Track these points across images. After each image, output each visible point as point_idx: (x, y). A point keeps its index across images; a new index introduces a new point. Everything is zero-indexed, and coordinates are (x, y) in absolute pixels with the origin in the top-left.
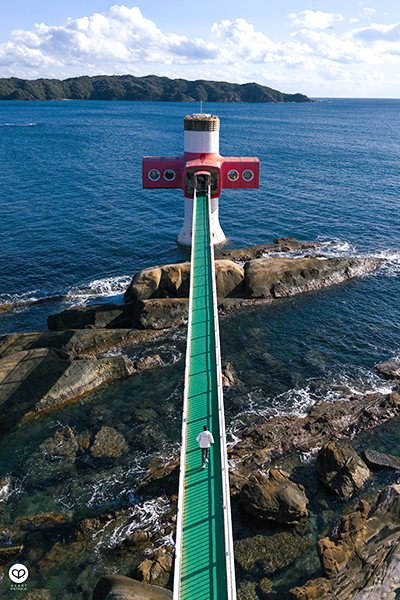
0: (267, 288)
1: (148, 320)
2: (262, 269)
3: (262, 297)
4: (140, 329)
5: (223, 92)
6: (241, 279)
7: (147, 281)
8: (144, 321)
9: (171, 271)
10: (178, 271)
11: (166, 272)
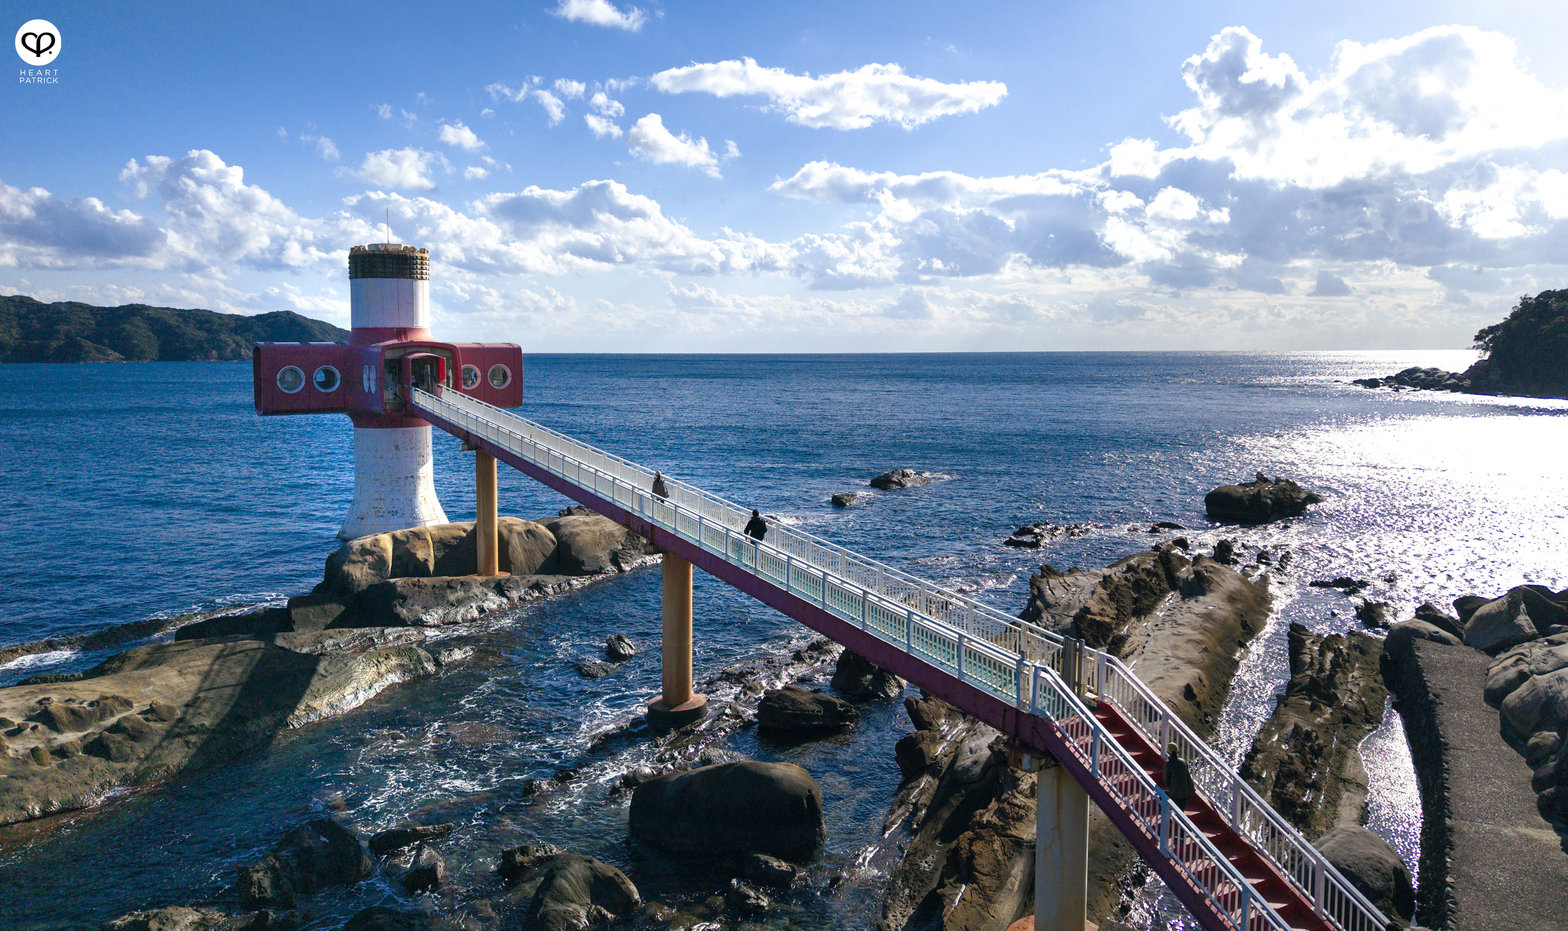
0: (605, 556)
1: (410, 610)
2: (584, 528)
3: (600, 571)
4: (403, 626)
5: (202, 335)
6: (552, 547)
7: (369, 558)
8: (404, 612)
9: (411, 540)
10: (426, 539)
11: (402, 542)
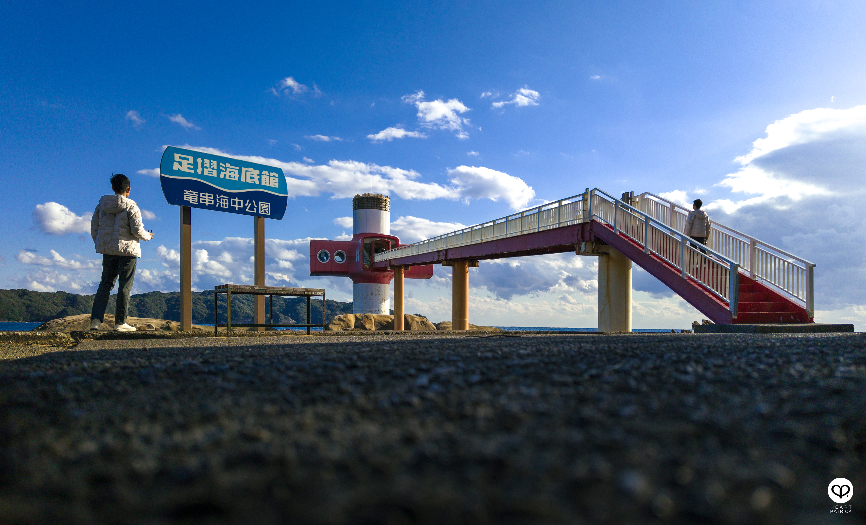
7: (342, 323)
9: (364, 319)
10: (371, 319)
11: (360, 320)
